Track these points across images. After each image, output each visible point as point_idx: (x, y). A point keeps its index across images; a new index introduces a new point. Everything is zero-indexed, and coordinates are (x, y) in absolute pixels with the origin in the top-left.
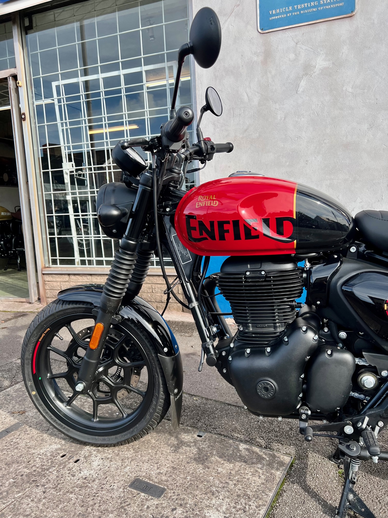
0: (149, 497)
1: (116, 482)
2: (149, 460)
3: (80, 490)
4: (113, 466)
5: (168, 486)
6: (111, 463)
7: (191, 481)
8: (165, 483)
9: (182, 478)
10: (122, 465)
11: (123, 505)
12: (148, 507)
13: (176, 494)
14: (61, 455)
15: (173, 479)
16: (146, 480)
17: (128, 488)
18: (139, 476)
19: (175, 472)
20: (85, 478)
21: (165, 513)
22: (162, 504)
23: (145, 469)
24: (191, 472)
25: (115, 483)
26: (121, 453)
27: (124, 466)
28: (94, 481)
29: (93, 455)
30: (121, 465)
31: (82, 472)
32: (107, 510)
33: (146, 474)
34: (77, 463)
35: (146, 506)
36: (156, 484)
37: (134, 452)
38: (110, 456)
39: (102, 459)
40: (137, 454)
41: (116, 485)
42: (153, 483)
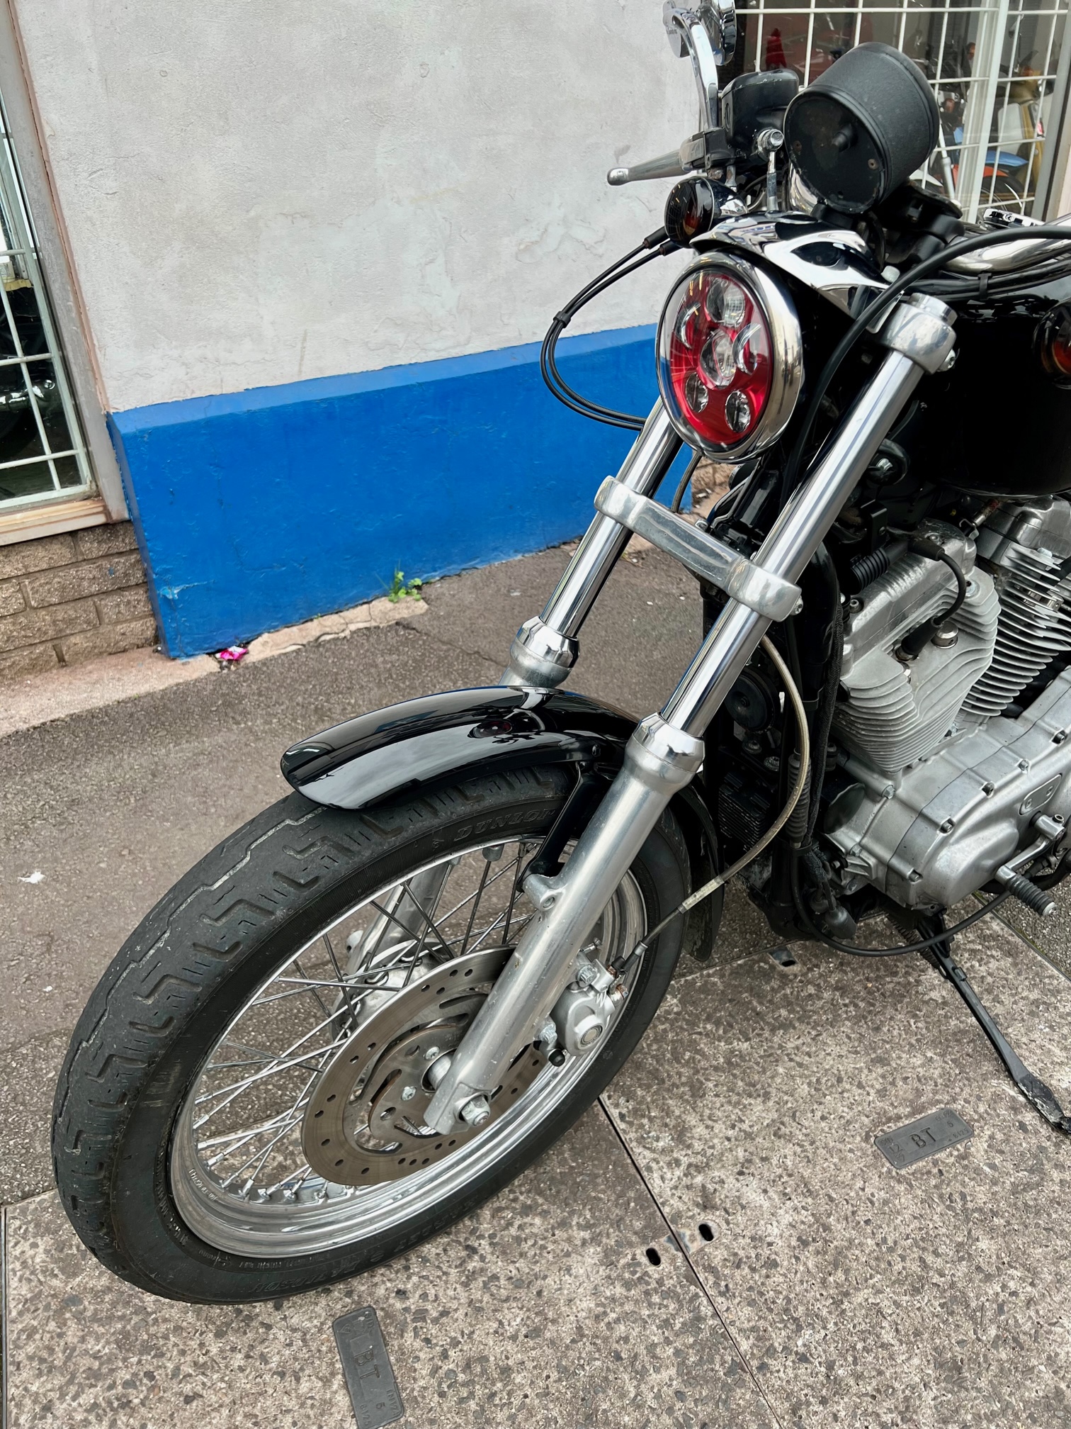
0: (958, 1150)
1: (859, 1184)
2: (817, 1090)
3: (847, 1272)
4: (789, 1163)
5: (939, 1102)
6: (774, 1161)
7: (942, 1055)
8: (923, 1099)
9: (922, 1065)
10: (802, 1146)
11: (959, 1206)
12: (993, 1167)
13: (973, 1099)
14: (644, 1260)
15: (919, 1080)
16: (894, 1128)
17: (903, 1172)
18: (867, 1133)
19: (894, 1065)
20: (804, 1243)
21: (1024, 1145)
22: (992, 1137)
23: (846, 1109)
24: (914, 1042)
25: (863, 1190)
26: (745, 1126)
27: (805, 1144)
28: (827, 1228)
29: (709, 1186)
30: (799, 1150)
31: (769, 1239)
32: (960, 1245)
33: (868, 1117)
34: (716, 1235)
35: (987, 1169)
36: (918, 1117)
37: (760, 1100)
38: (740, 1153)
39: (741, 1173)
40: (774, 1099)
41: (875, 1191)
42: (913, 1120)
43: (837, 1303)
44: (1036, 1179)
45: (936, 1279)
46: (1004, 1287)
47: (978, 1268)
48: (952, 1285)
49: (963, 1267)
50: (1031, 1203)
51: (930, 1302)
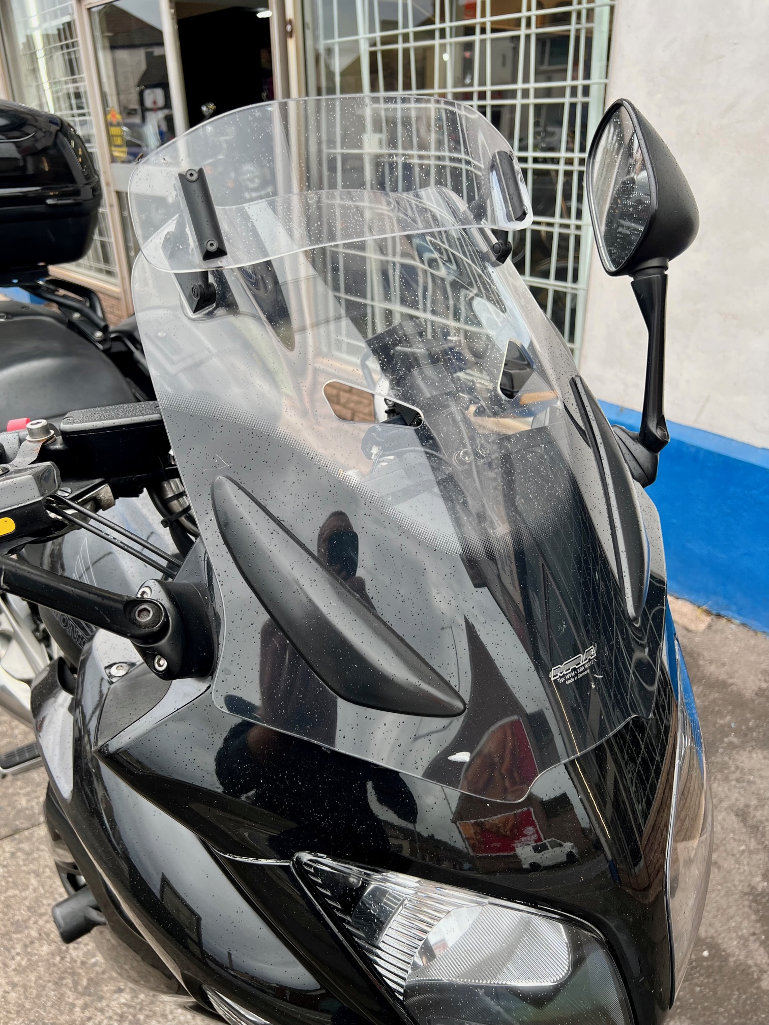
43: (34, 872)
44: (80, 989)
45: (33, 919)
46: (18, 954)
47: (32, 942)
48: (27, 927)
49: (34, 933)
50: (64, 982)
51: (21, 914)
